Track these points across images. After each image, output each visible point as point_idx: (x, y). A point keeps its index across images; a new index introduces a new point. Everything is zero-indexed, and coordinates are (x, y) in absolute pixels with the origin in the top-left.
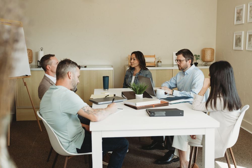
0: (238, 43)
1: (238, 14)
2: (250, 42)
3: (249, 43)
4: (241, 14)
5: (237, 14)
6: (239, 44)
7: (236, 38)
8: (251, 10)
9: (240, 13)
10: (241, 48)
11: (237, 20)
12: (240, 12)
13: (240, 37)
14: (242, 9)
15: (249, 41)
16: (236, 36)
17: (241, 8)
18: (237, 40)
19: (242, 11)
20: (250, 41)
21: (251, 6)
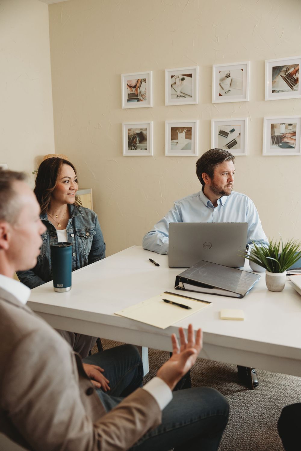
0: (138, 142)
1: (134, 89)
2: (175, 141)
3: (171, 142)
4: (142, 89)
5: (129, 89)
6: (141, 145)
7: (129, 133)
8: (175, 83)
9: (139, 87)
10: (150, 152)
11: (129, 100)
12: (138, 85)
13: (144, 132)
14: (145, 80)
15: (172, 140)
16: (129, 130)
17: (141, 78)
18: (134, 137)
19: (143, 83)
20: (178, 139)
21: (172, 77)
